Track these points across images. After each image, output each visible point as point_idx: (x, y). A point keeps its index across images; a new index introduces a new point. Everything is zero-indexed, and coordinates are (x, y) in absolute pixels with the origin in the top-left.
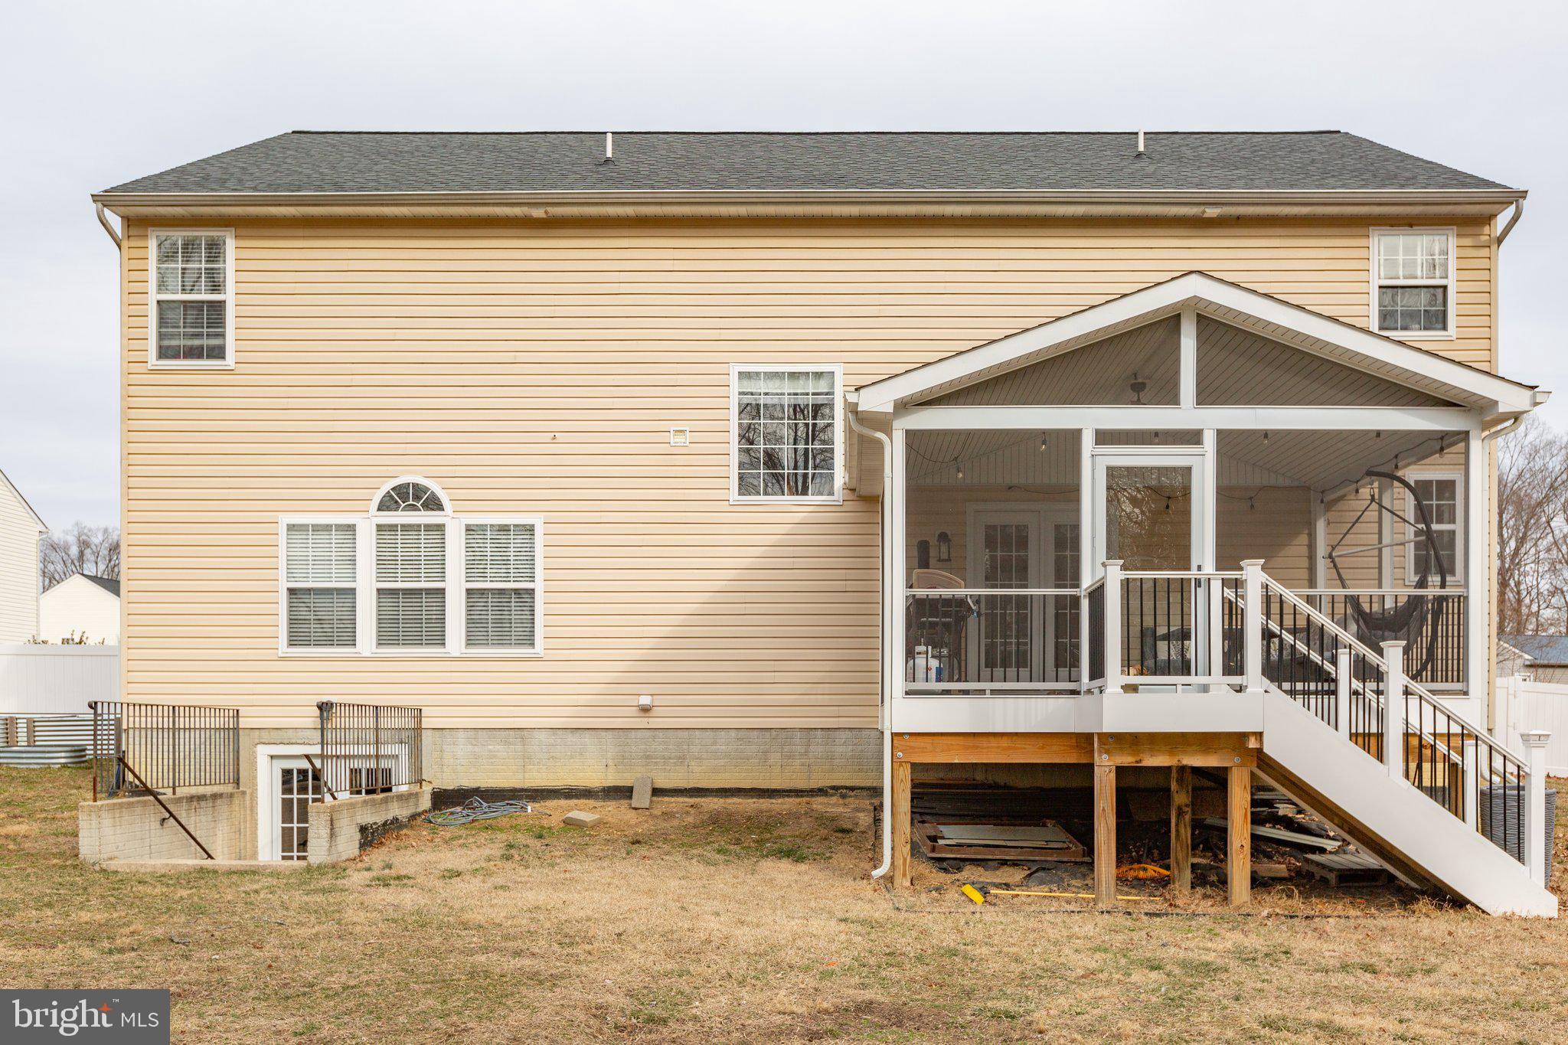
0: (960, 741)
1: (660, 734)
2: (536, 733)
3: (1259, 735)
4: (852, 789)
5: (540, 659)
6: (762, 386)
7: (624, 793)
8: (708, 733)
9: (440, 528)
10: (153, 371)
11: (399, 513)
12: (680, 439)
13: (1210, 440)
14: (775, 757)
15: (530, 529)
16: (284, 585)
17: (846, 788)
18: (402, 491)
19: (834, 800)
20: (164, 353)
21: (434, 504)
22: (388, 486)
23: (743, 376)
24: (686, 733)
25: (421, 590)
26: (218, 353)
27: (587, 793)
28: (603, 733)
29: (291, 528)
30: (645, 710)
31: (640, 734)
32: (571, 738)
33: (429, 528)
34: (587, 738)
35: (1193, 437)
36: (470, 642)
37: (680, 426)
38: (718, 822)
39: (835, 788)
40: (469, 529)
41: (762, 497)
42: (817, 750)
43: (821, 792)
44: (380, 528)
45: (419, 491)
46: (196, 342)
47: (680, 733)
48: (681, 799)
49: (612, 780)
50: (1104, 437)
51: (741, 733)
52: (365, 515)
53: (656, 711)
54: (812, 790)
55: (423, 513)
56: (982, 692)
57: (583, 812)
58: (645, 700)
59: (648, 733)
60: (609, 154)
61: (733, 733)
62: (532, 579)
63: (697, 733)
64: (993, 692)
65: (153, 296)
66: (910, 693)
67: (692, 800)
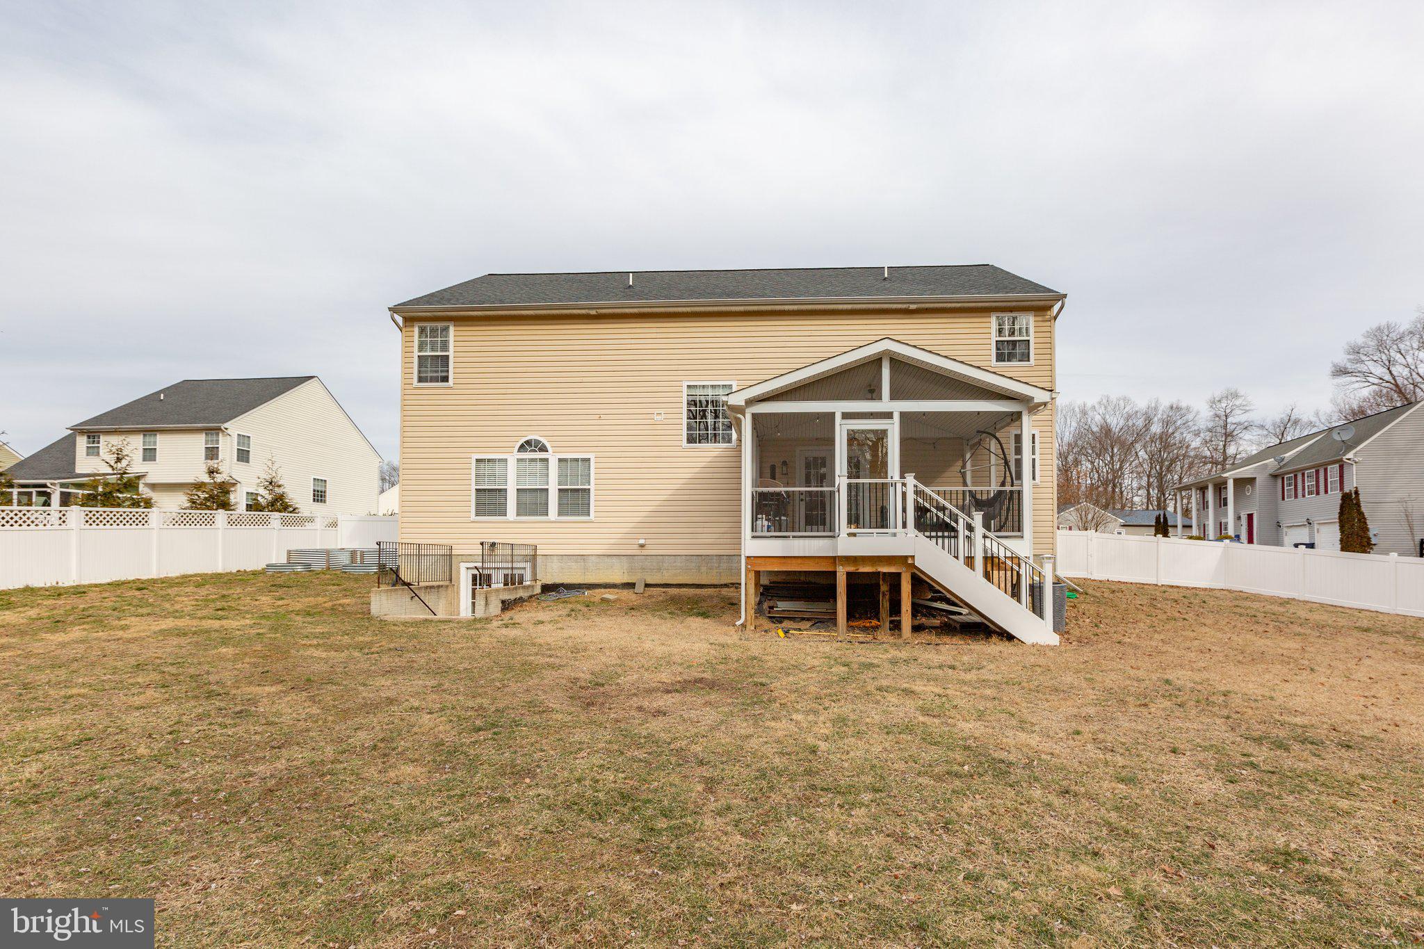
0: (775, 560)
1: (649, 557)
2: (590, 557)
3: (914, 557)
5: (592, 522)
6: (698, 392)
7: (631, 586)
8: (672, 557)
9: (547, 460)
10: (415, 388)
11: (527, 453)
12: (659, 417)
13: (896, 417)
14: (704, 569)
15: (588, 460)
16: (474, 487)
17: (738, 584)
18: (528, 443)
19: (732, 589)
20: (420, 380)
21: (544, 449)
22: (522, 440)
23: (689, 387)
24: (661, 557)
25: (536, 489)
26: (445, 379)
27: (614, 586)
28: (622, 557)
29: (478, 461)
30: (642, 546)
31: (639, 557)
32: (606, 559)
33: (542, 460)
34: (614, 560)
35: (889, 415)
36: (560, 514)
37: (659, 411)
38: (674, 600)
39: (733, 584)
40: (560, 460)
41: (698, 444)
42: (724, 565)
43: (726, 585)
44: (519, 460)
45: (537, 442)
46: (435, 375)
47: (659, 557)
48: (659, 589)
49: (626, 579)
50: (846, 416)
51: (687, 558)
52: (512, 454)
53: (646, 548)
54: (721, 585)
55: (538, 453)
56: (789, 537)
57: (610, 595)
58: (642, 542)
59: (643, 558)
60: (631, 283)
61: (684, 557)
62: (589, 484)
63: (666, 557)
64: (794, 537)
65: (416, 353)
66: (753, 537)
67: (664, 590)
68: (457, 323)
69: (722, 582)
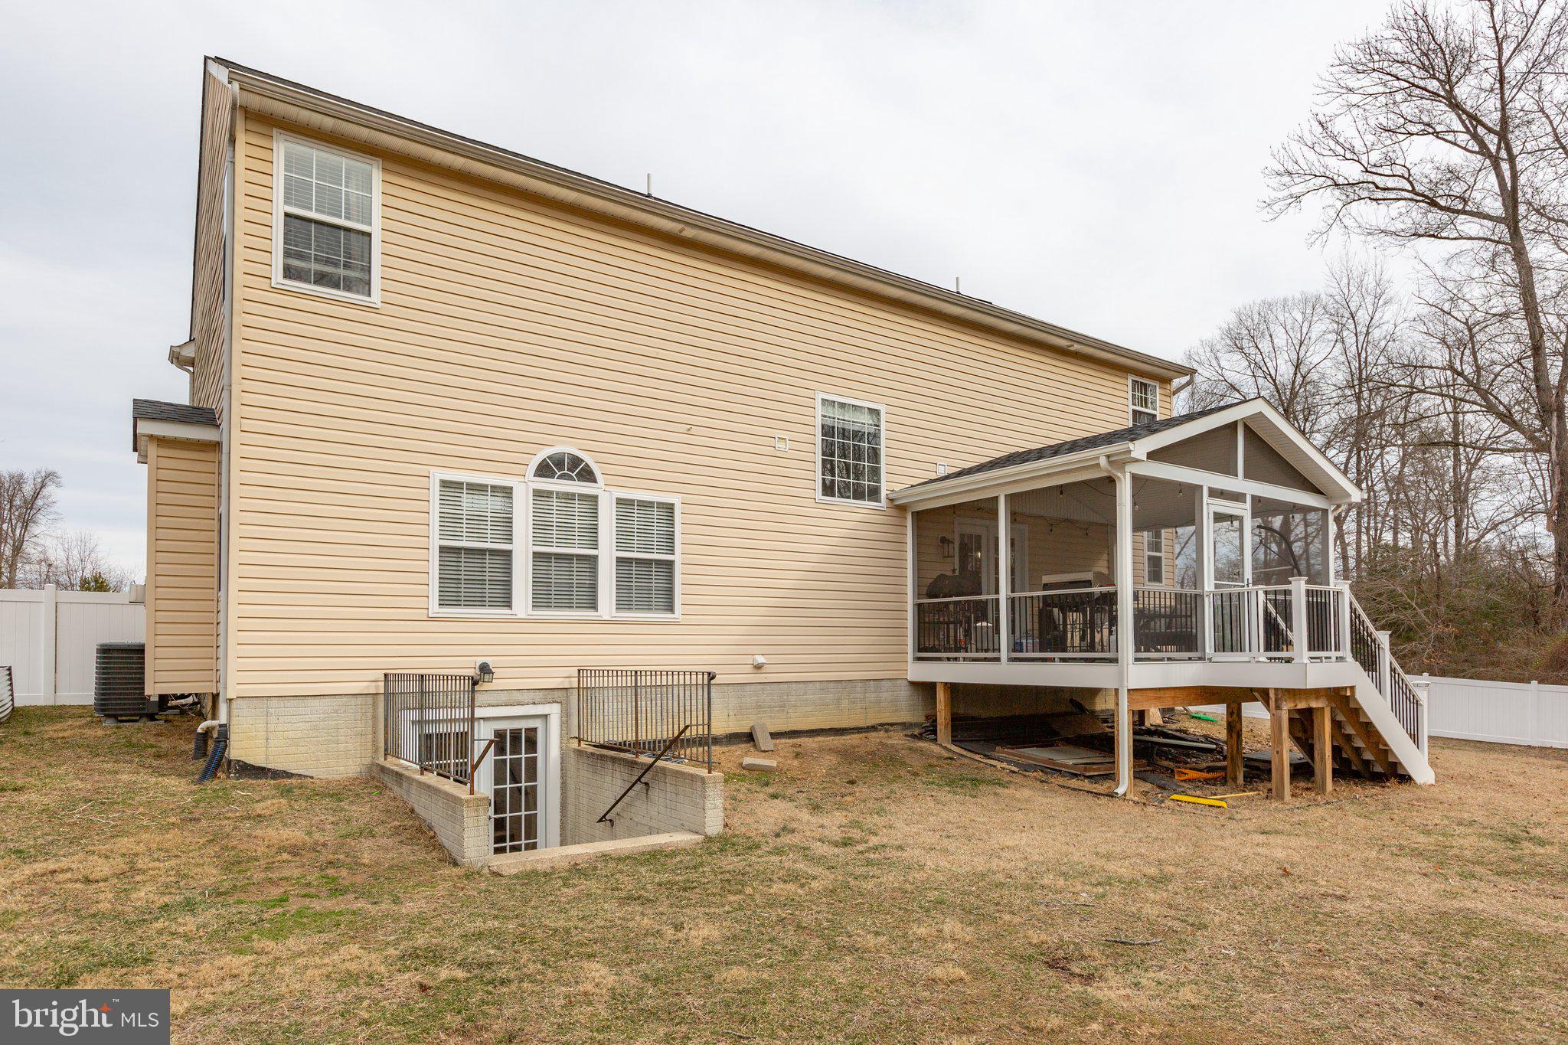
1: (767, 687)
3: (1352, 688)
4: (892, 725)
5: (677, 624)
6: (837, 413)
7: (749, 737)
8: (801, 685)
9: (593, 499)
10: (278, 291)
11: (555, 480)
12: (780, 444)
13: (1248, 499)
14: (845, 703)
15: (669, 508)
16: (436, 542)
17: (888, 724)
18: (557, 460)
19: (881, 733)
21: (587, 475)
22: (544, 453)
23: (825, 402)
24: (786, 686)
25: (573, 555)
26: (361, 286)
28: (726, 688)
29: (445, 484)
30: (758, 667)
31: (753, 687)
33: (583, 497)
34: (714, 692)
35: (1238, 497)
36: (620, 606)
37: (782, 434)
39: (882, 725)
40: (621, 502)
41: (836, 499)
42: (871, 696)
43: (873, 728)
44: (538, 494)
45: (576, 461)
46: (330, 271)
47: (781, 685)
48: (783, 741)
49: (734, 727)
50: (1215, 493)
51: (823, 684)
52: (521, 479)
53: (767, 668)
54: (868, 728)
55: (577, 483)
58: (760, 659)
59: (759, 687)
62: (672, 551)
63: (794, 685)
65: (280, 208)
66: (1137, 660)
67: (791, 741)
68: (389, 166)
69: (870, 723)
